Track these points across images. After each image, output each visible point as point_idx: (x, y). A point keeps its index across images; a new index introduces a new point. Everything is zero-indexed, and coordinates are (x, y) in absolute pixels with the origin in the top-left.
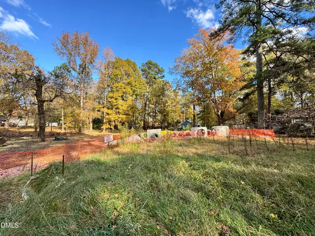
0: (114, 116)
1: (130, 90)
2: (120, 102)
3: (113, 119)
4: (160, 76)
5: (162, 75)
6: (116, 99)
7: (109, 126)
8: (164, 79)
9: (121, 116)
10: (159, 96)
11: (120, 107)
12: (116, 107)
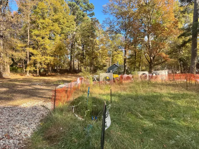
0: (41, 57)
1: (58, 28)
2: (47, 41)
3: (39, 61)
4: (88, 12)
5: (91, 12)
6: (43, 38)
7: (34, 68)
8: (93, 17)
9: (48, 58)
10: (89, 36)
11: (47, 47)
12: (43, 47)
